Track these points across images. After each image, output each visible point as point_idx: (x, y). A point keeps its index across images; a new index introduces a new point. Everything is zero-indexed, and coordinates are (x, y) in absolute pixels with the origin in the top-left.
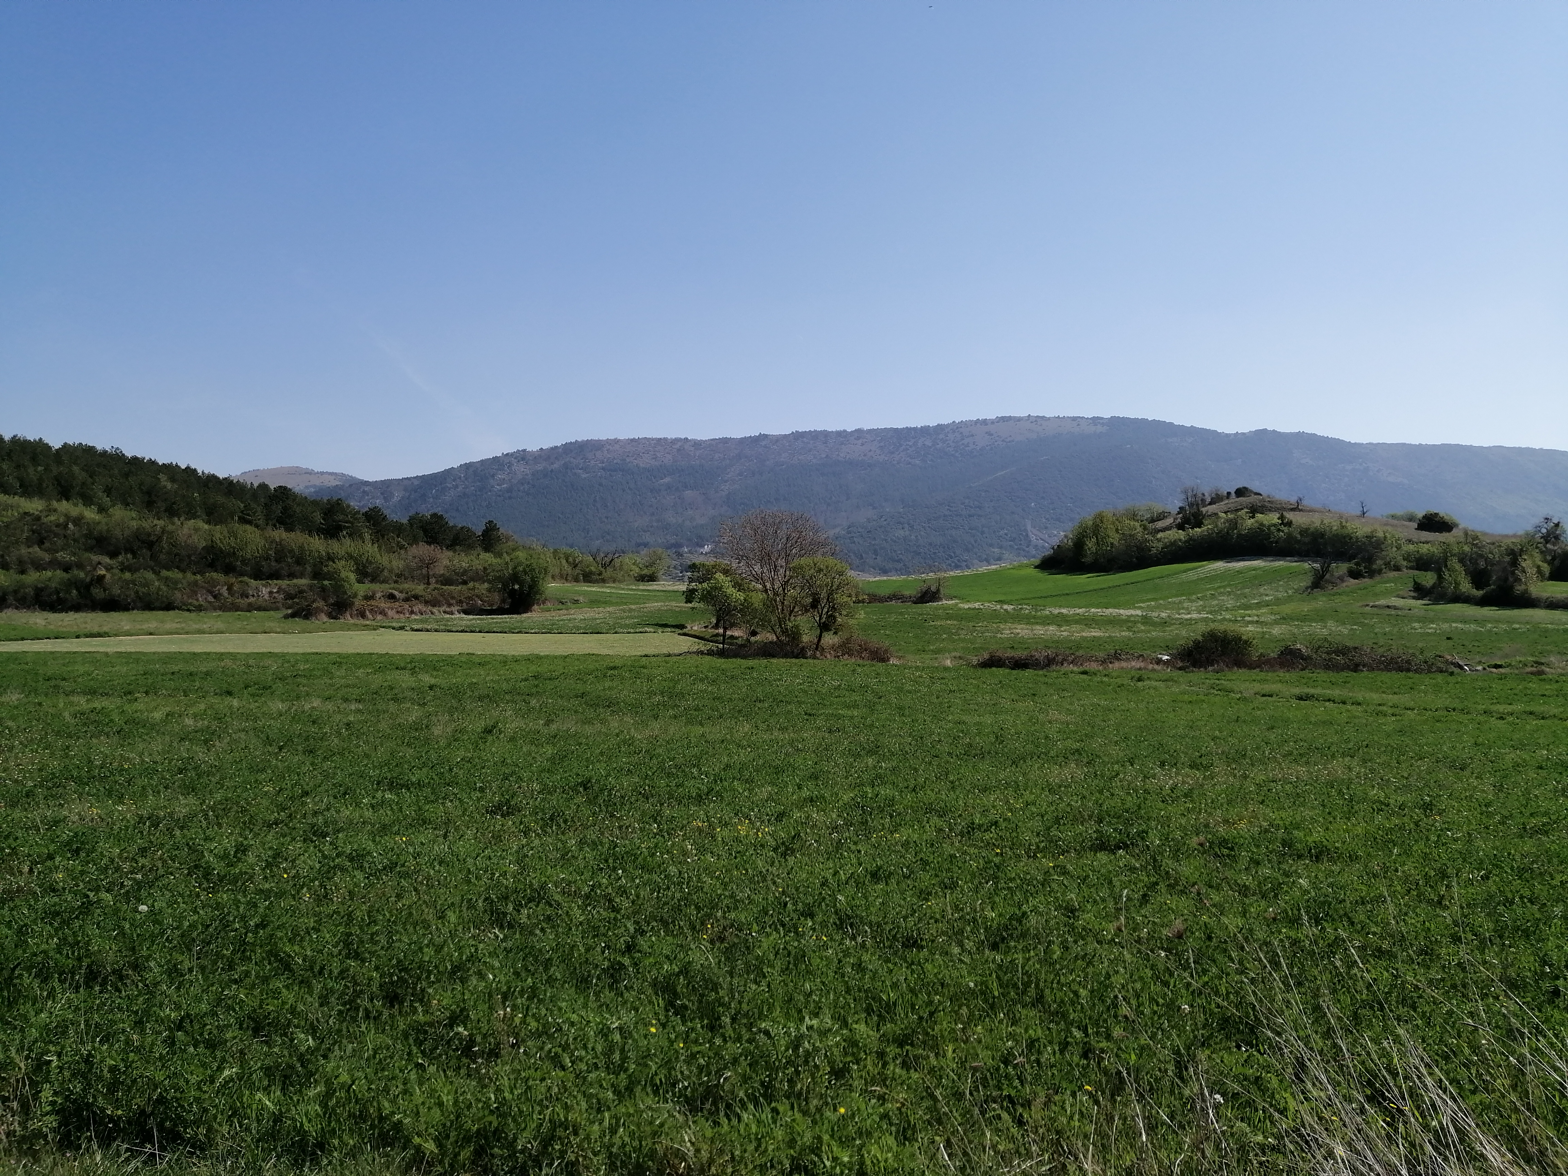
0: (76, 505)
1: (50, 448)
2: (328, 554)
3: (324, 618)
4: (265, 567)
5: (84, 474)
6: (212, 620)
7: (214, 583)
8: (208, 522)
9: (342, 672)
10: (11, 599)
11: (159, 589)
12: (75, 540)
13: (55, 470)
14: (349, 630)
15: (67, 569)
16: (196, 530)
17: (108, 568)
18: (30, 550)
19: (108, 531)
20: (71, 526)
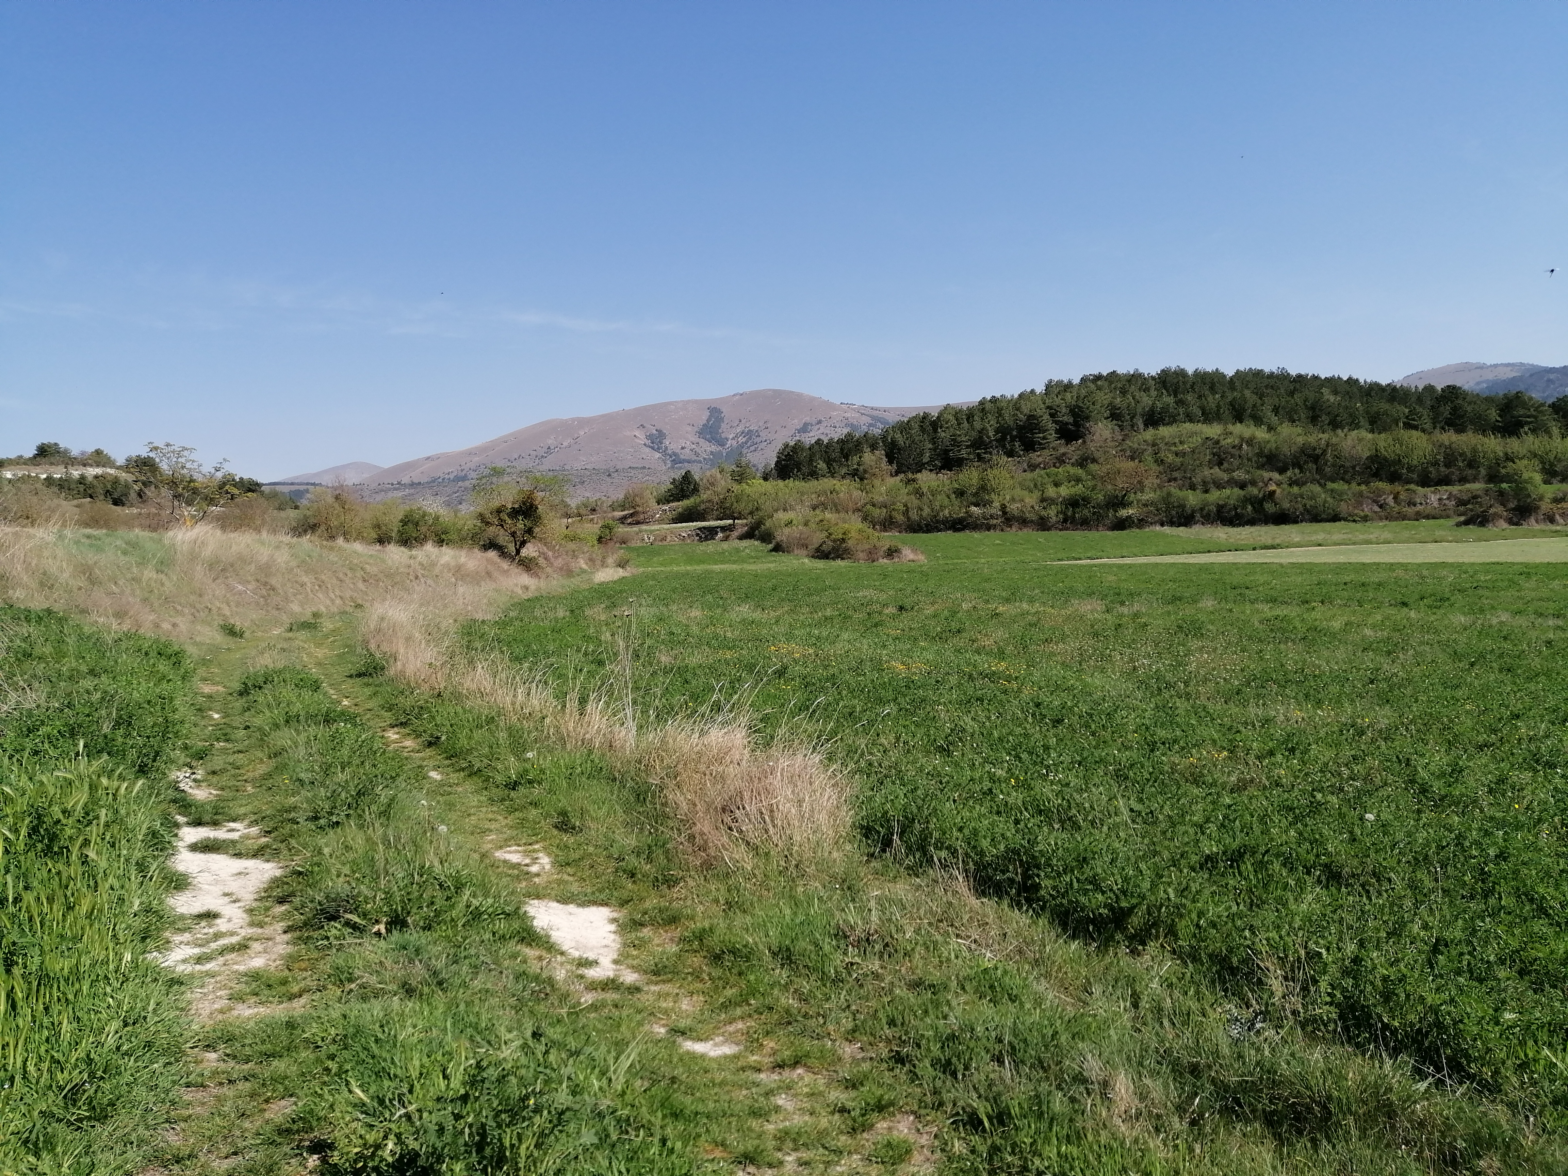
0: (1248, 426)
1: (1224, 376)
2: (1506, 454)
3: (1503, 524)
4: (1433, 472)
5: (1254, 397)
6: (1378, 530)
7: (1379, 493)
8: (1372, 431)
9: (1532, 584)
10: (1198, 516)
11: (1325, 501)
12: (1249, 460)
13: (1230, 396)
14: (1534, 537)
15: (1242, 486)
16: (1360, 440)
17: (1278, 484)
18: (1212, 471)
19: (1277, 448)
20: (1244, 446)
